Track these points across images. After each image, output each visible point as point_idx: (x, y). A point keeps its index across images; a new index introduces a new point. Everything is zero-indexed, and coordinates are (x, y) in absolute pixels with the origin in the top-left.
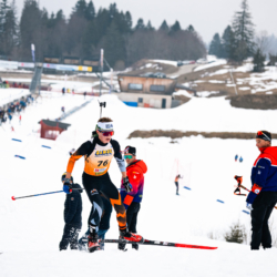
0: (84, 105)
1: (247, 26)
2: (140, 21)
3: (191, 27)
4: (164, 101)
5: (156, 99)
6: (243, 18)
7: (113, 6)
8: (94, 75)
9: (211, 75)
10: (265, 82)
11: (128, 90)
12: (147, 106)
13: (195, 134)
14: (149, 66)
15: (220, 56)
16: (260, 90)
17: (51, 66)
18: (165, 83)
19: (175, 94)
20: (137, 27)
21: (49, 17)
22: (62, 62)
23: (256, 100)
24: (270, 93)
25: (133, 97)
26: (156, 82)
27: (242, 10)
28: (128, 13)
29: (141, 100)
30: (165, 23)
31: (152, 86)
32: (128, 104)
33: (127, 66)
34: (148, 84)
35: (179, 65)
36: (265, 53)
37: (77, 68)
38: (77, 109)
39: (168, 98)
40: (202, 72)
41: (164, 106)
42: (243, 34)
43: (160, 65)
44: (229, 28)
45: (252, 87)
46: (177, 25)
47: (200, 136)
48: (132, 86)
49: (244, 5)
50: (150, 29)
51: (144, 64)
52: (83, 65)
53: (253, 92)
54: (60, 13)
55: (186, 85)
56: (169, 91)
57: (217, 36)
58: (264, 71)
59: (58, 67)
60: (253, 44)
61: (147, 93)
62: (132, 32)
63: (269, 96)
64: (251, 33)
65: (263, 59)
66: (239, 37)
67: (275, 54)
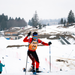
1: (37, 17)
2: (10, 18)
3: (23, 19)
4: (16, 38)
5: (14, 37)
6: (36, 16)
7: (3, 14)
9: (28, 30)
10: (42, 31)
11: (7, 35)
12: (12, 39)
13: (23, 46)
14: (13, 29)
15: (31, 25)
16: (41, 33)
18: (16, 33)
19: (19, 36)
20: (10, 19)
23: (39, 36)
24: (43, 34)
25: (8, 37)
26: (14, 33)
27: (35, 14)
28: (7, 16)
29: (10, 38)
30: (16, 18)
31: (13, 34)
32: (7, 39)
33: (7, 29)
34: (12, 34)
35: (20, 28)
36: (42, 24)
39: (17, 37)
40: (26, 30)
41: (16, 39)
42: (36, 20)
43: (15, 28)
44: (33, 18)
46: (19, 18)
47: (25, 46)
48: (8, 34)
49: (36, 12)
50: (13, 19)
51: (12, 29)
55: (22, 33)
56: (17, 35)
57: (30, 20)
58: (41, 29)
60: (39, 22)
61: (11, 36)
62: (8, 21)
63: (42, 35)
64: (38, 19)
65: (41, 26)
66: (35, 20)
67: (44, 24)
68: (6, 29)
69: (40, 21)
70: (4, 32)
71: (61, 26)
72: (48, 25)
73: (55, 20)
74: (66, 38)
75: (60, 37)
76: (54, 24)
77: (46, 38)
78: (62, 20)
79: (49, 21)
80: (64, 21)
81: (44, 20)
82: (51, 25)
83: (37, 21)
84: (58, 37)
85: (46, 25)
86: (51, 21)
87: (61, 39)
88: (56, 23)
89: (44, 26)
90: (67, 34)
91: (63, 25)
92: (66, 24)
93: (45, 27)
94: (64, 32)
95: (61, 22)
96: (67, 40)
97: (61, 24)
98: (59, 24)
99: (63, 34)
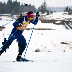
0: (9, 23)
1: (46, 5)
2: (22, 4)
3: (33, 5)
6: (45, 3)
7: (16, 1)
8: (11, 16)
14: (24, 14)
16: (48, 19)
17: (2, 14)
21: (2, 3)
22: (4, 13)
23: (47, 21)
24: (50, 20)
36: (49, 11)
37: (7, 15)
38: (7, 24)
44: (42, 5)
45: (46, 18)
46: (30, 5)
52: (9, 14)
53: (47, 19)
54: (4, 3)
57: (39, 7)
58: (49, 15)
59: (3, 14)
64: (46, 6)
65: (49, 12)
66: (44, 7)
67: (51, 11)
68: (18, 13)
69: (48, 8)
70: (17, 16)
71: (66, 13)
72: (55, 12)
73: (61, 8)
74: (70, 24)
75: (65, 23)
76: (60, 11)
77: (53, 23)
78: (67, 8)
79: (56, 8)
80: (69, 9)
81: (52, 7)
82: (57, 12)
83: (46, 8)
84: (63, 22)
85: (53, 12)
86: (58, 8)
87: (66, 25)
88: (62, 10)
89: (52, 12)
90: (71, 20)
91: (68, 12)
92: (70, 12)
93: (52, 14)
94: (69, 19)
95: (66, 10)
96: (70, 25)
97: (66, 11)
98: (64, 11)
99: (68, 20)
